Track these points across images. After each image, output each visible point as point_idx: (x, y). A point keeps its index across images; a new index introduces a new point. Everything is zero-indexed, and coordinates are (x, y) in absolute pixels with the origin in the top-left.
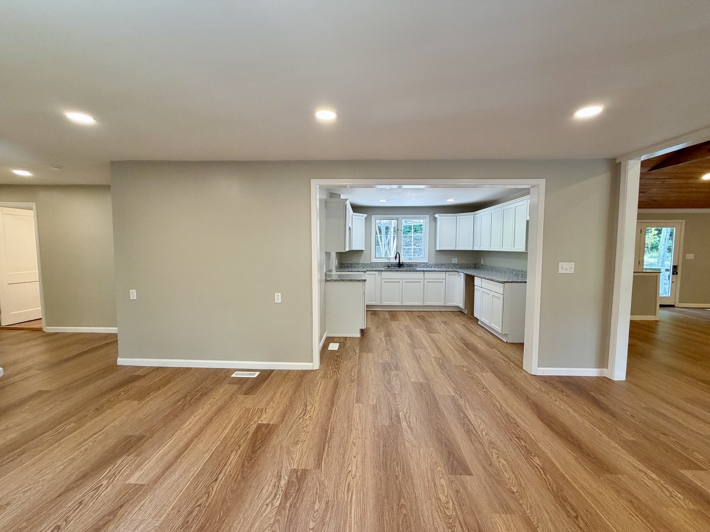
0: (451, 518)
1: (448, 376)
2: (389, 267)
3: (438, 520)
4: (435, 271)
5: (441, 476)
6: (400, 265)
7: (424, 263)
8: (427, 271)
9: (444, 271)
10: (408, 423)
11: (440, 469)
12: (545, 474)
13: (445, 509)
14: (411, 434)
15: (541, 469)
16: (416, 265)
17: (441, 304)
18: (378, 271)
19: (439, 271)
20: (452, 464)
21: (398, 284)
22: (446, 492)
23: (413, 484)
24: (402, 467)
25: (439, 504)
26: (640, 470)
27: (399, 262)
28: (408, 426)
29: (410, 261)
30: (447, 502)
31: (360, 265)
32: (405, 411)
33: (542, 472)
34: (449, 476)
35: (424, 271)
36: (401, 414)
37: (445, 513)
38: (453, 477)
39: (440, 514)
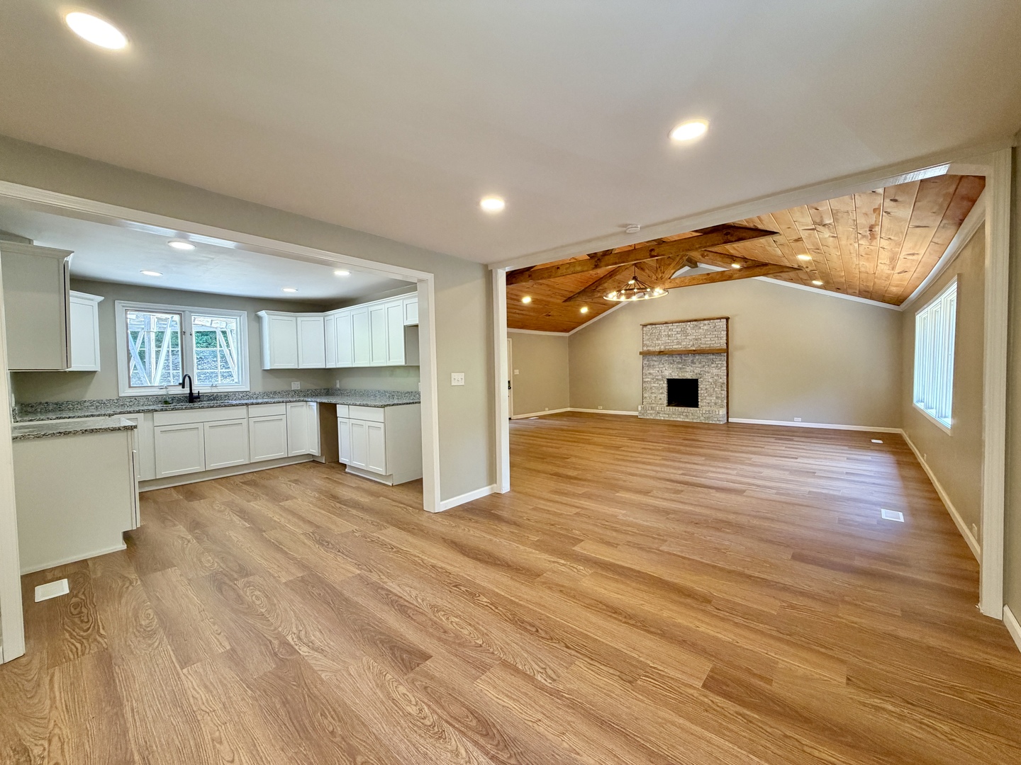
0: (435, 726)
1: (339, 551)
2: (167, 403)
3: (422, 741)
4: (267, 403)
5: (395, 684)
6: (192, 398)
7: (242, 392)
8: (252, 404)
9: (283, 402)
10: (311, 644)
11: (390, 677)
12: (497, 608)
13: (422, 721)
14: (323, 658)
15: (491, 604)
16: (227, 395)
17: (282, 454)
18: (143, 411)
19: (274, 403)
20: (403, 660)
21: (195, 432)
22: (413, 699)
23: (363, 723)
24: (332, 713)
25: (412, 720)
26: (554, 562)
27: (191, 393)
28: (313, 649)
29: (215, 390)
30: (421, 710)
31: (87, 404)
32: (294, 630)
33: (493, 608)
34: (405, 677)
35: (247, 405)
36: (289, 638)
37: (426, 725)
38: (411, 675)
39: (419, 732)
